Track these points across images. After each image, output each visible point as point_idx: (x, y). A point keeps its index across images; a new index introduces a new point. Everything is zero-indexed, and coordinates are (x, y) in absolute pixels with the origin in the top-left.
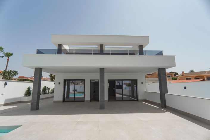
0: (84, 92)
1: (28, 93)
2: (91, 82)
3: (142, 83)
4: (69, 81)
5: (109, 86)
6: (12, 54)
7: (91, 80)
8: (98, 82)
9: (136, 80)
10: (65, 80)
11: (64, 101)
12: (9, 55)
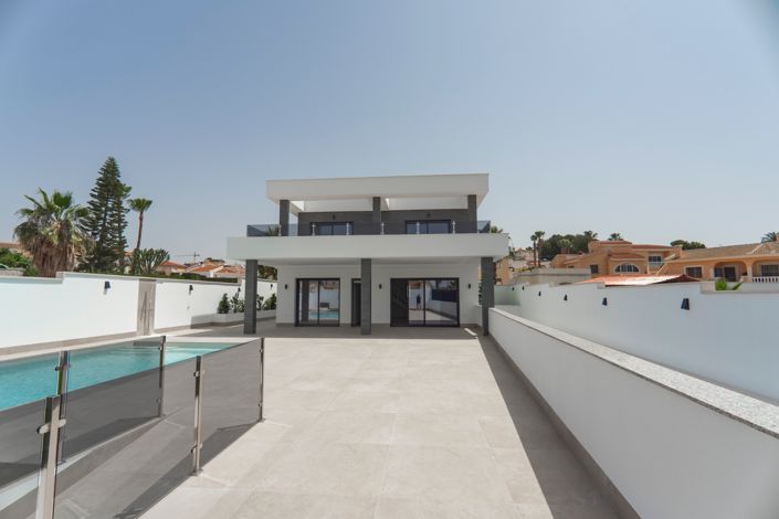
0: (339, 310)
1: (224, 307)
2: (353, 284)
3: (470, 286)
4: (306, 281)
6: (149, 203)
7: (353, 280)
9: (457, 280)
10: (298, 280)
11: (297, 324)
12: (141, 205)
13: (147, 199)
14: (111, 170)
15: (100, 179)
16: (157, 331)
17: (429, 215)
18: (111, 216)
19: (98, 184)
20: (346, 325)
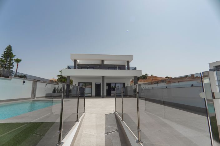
1: (54, 91)
3: (128, 85)
5: (107, 88)
6: (21, 60)
7: (96, 83)
8: (100, 85)
9: (124, 83)
10: (79, 83)
12: (18, 61)
13: (20, 59)
14: (9, 49)
15: (5, 51)
16: (37, 98)
17: (115, 66)
18: (8, 63)
19: (4, 53)
20: (93, 96)
